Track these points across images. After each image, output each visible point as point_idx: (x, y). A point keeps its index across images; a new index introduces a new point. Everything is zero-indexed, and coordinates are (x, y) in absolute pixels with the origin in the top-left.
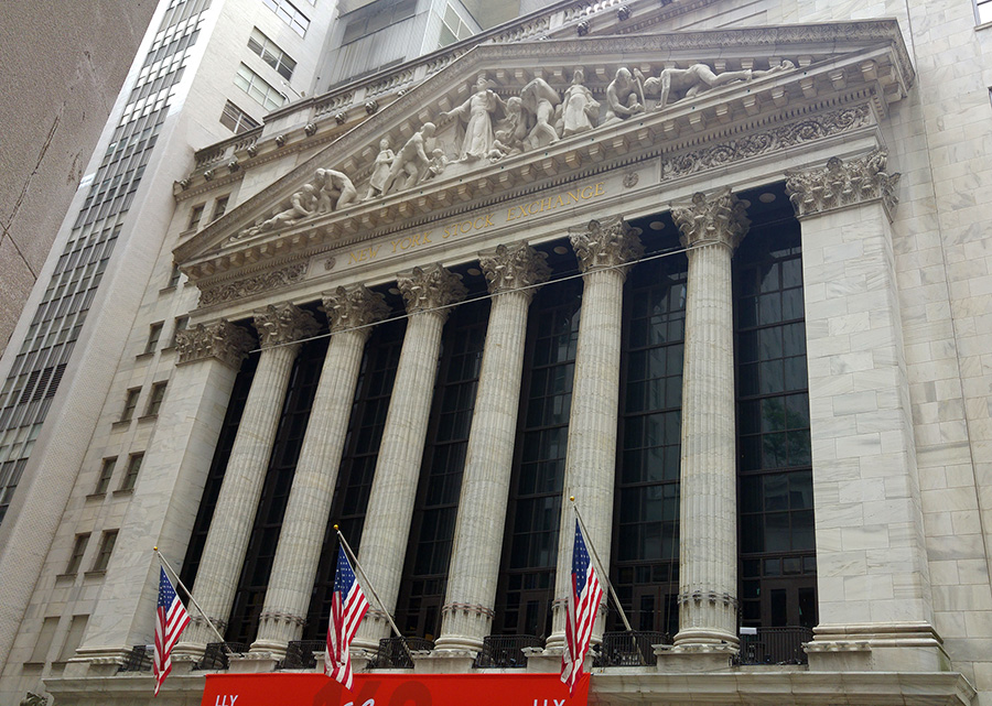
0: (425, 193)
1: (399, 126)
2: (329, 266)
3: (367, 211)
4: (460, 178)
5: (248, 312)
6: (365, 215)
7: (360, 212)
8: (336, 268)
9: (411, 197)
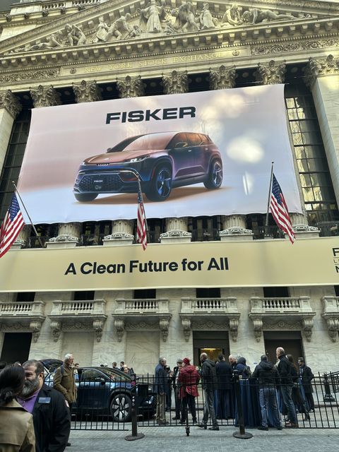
0: (130, 43)
1: (108, 14)
2: (73, 72)
3: (97, 47)
4: (150, 39)
5: (27, 88)
6: (96, 49)
7: (93, 48)
8: (77, 73)
9: (123, 44)
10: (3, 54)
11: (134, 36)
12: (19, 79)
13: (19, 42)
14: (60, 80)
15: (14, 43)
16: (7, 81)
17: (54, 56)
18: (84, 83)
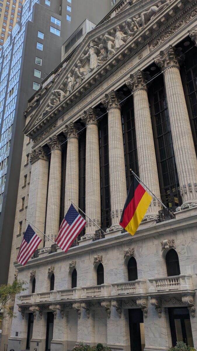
0: (82, 86)
2: (63, 120)
3: (68, 98)
4: (90, 77)
5: (46, 142)
6: (68, 100)
7: (66, 100)
8: (65, 120)
9: (78, 89)
10: (34, 124)
11: (82, 80)
12: (43, 136)
13: (38, 113)
14: (58, 128)
15: (37, 115)
16: (39, 140)
17: (52, 115)
18: (67, 126)
